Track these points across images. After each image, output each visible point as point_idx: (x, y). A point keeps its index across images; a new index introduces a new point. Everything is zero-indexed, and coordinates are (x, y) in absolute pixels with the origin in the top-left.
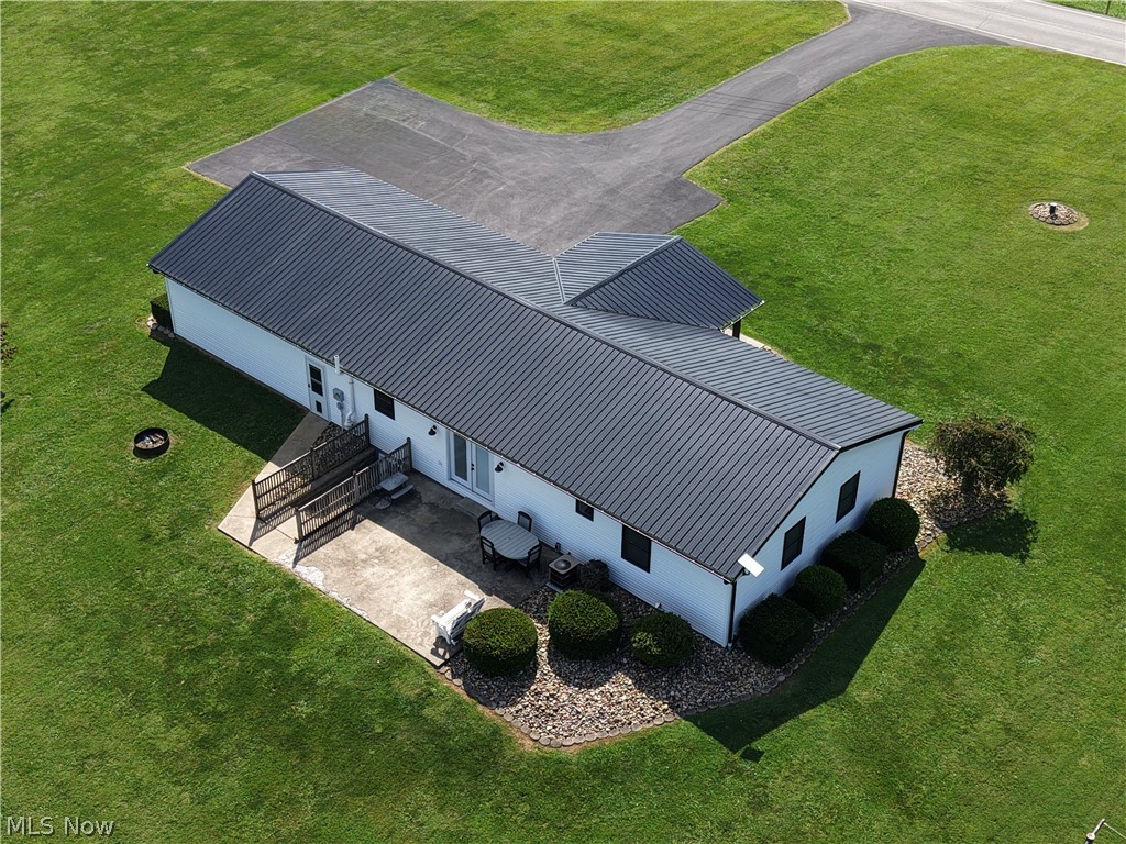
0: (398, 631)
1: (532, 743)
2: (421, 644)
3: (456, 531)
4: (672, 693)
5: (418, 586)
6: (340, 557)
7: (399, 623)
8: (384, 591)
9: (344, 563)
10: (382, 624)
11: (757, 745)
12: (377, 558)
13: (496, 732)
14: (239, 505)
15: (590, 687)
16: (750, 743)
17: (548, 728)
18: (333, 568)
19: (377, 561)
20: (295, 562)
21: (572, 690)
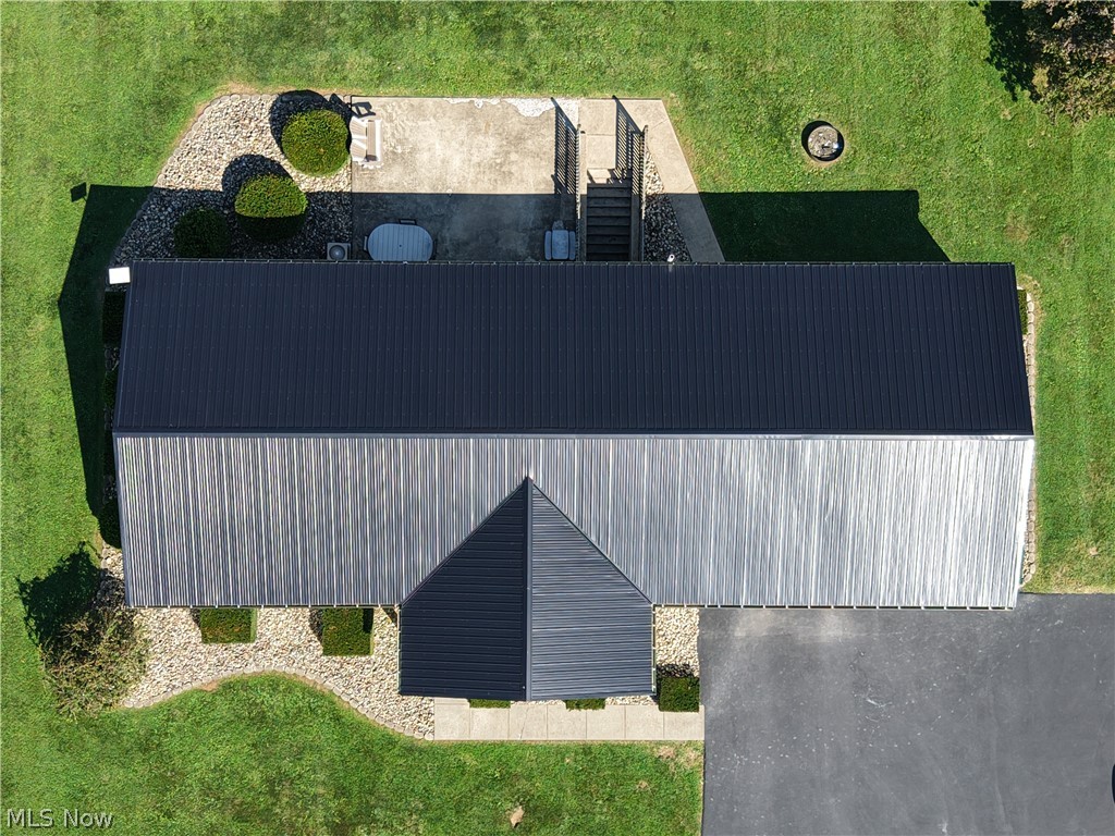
0: (412, 105)
1: (234, 91)
2: (383, 106)
3: (473, 245)
4: (169, 209)
5: (443, 162)
6: (530, 142)
7: (420, 113)
8: (462, 135)
9: (520, 139)
10: (430, 102)
11: (82, 203)
12: (501, 165)
13: (264, 80)
14: (671, 136)
15: (231, 166)
16: (87, 201)
17: (230, 110)
18: (524, 127)
19: (498, 161)
20: (558, 110)
21: (240, 153)
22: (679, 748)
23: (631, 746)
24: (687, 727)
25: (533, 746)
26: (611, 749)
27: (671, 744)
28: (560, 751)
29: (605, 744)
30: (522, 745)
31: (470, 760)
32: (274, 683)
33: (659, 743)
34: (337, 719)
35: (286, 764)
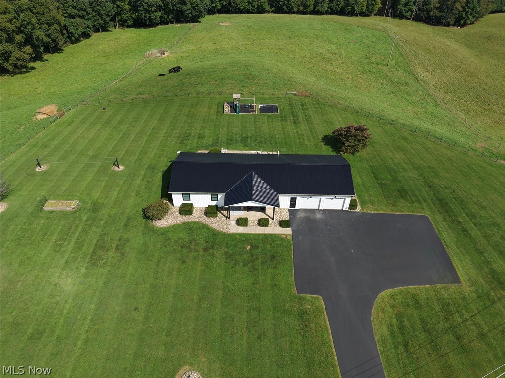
22: (286, 235)
23: (275, 234)
24: (288, 231)
25: (252, 234)
26: (271, 235)
27: (284, 235)
28: (259, 235)
29: (269, 234)
30: (250, 234)
31: (238, 236)
32: (195, 223)
33: (282, 234)
34: (208, 229)
35: (195, 237)
